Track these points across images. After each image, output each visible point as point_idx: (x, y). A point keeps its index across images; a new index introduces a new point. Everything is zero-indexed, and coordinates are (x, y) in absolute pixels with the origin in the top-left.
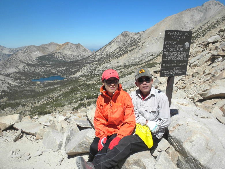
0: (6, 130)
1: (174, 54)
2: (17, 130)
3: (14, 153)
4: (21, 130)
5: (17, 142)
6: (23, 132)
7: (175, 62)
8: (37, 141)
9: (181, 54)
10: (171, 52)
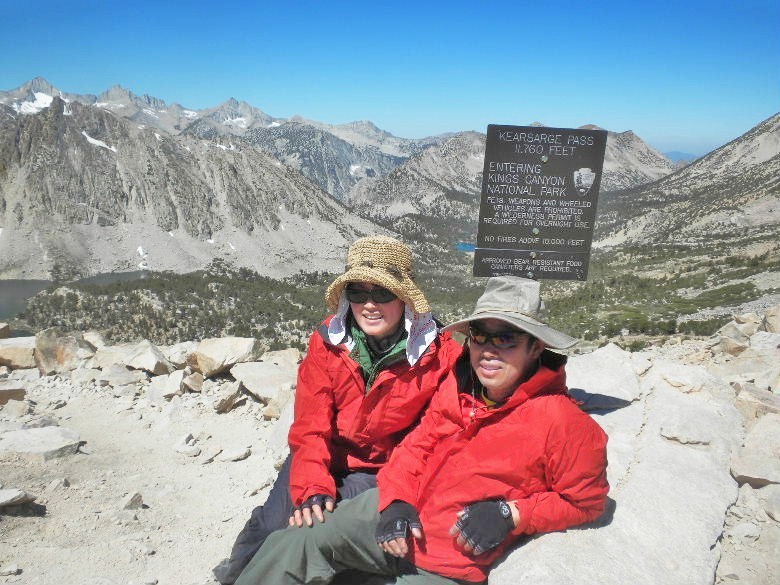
0: (213, 376)
2: (234, 380)
3: (192, 441)
4: (241, 383)
5: (223, 415)
6: (243, 389)
8: (266, 423)
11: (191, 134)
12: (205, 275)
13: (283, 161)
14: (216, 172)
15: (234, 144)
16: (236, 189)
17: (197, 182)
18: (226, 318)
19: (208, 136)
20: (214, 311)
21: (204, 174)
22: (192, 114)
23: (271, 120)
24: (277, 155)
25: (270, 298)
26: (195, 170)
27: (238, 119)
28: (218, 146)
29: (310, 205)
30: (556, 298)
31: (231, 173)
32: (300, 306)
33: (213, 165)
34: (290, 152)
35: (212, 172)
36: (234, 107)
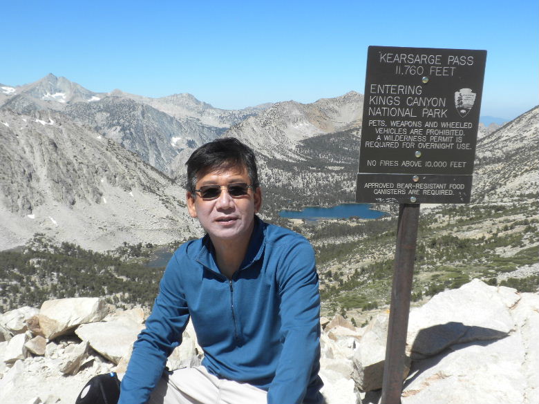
1: (409, 129)
2: (80, 341)
7: (418, 154)
9: (440, 128)
10: (395, 119)
11: (9, 110)
12: (26, 251)
13: (104, 135)
14: (36, 147)
15: (54, 118)
16: (57, 164)
17: (17, 157)
18: (49, 293)
19: (28, 111)
20: (36, 287)
21: (23, 148)
22: (10, 90)
23: (90, 95)
24: (97, 129)
25: (94, 272)
26: (14, 146)
27: (58, 94)
28: (37, 121)
29: (132, 177)
30: (379, 261)
31: (51, 147)
32: (125, 279)
33: (32, 140)
34: (111, 126)
35: (32, 147)
36: (53, 82)
